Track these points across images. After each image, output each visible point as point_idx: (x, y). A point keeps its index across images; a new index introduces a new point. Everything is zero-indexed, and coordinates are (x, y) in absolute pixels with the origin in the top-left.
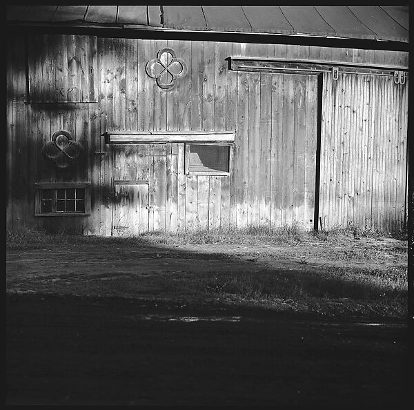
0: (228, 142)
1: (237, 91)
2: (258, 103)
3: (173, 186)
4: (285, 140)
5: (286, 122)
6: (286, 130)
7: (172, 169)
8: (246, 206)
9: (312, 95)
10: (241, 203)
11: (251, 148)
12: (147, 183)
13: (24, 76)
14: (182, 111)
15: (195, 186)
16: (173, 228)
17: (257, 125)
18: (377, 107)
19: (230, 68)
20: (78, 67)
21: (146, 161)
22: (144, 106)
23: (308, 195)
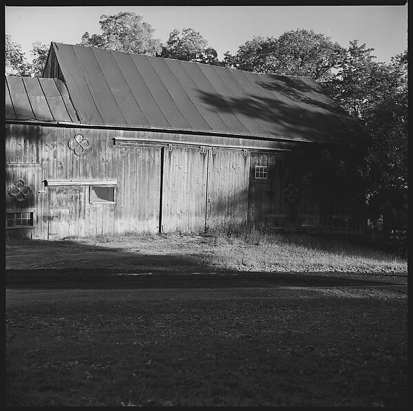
0: (113, 185)
1: (118, 156)
2: (129, 164)
3: (83, 210)
4: (143, 183)
5: (145, 173)
6: (144, 177)
7: (83, 200)
8: (123, 220)
9: (158, 159)
10: (120, 218)
11: (126, 188)
12: (68, 208)
14: (88, 168)
16: (83, 234)
17: (129, 176)
18: (191, 165)
19: (114, 144)
20: (30, 143)
21: (68, 196)
22: (67, 165)
23: (156, 213)
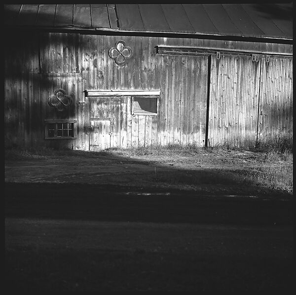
0: (156, 95)
1: (161, 66)
2: (174, 73)
3: (124, 121)
4: (189, 94)
5: (190, 83)
6: (190, 88)
7: (124, 112)
8: (166, 133)
9: (204, 68)
10: (164, 131)
11: (169, 99)
12: (109, 119)
13: (38, 58)
14: (130, 78)
15: (137, 121)
16: (124, 146)
17: (173, 86)
18: (242, 75)
19: (157, 52)
20: (69, 52)
21: (109, 107)
22: (107, 75)
23: (202, 126)
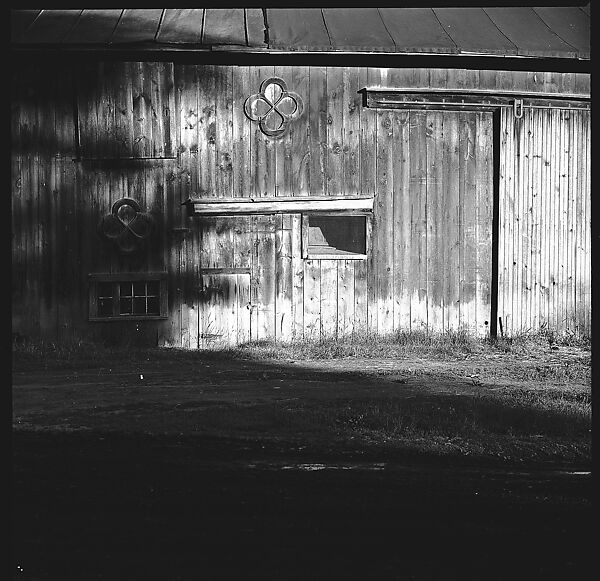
0: (363, 210)
1: (375, 137)
2: (407, 154)
3: (285, 275)
4: (447, 206)
6: (448, 191)
7: (284, 251)
8: (389, 303)
9: (484, 141)
10: (384, 298)
11: (397, 219)
12: (248, 271)
14: (297, 167)
15: (316, 275)
16: (286, 336)
17: (406, 187)
19: (365, 104)
20: (147, 109)
21: (248, 239)
22: (242, 163)
23: (481, 286)
